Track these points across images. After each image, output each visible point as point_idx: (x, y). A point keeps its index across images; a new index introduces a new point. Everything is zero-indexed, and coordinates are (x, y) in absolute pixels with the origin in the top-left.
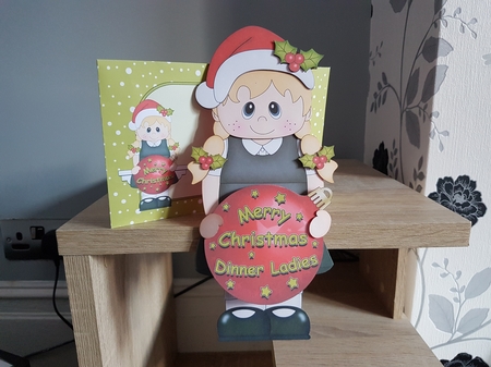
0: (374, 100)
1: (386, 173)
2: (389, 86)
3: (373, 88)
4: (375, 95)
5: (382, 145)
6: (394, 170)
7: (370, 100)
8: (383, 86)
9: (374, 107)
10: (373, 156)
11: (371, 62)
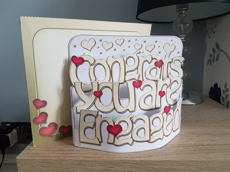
0: (209, 58)
1: (219, 102)
2: (222, 50)
3: (209, 51)
4: (211, 55)
5: (216, 85)
6: (226, 101)
7: (207, 58)
8: (217, 50)
9: (210, 62)
10: (209, 90)
11: (207, 37)
